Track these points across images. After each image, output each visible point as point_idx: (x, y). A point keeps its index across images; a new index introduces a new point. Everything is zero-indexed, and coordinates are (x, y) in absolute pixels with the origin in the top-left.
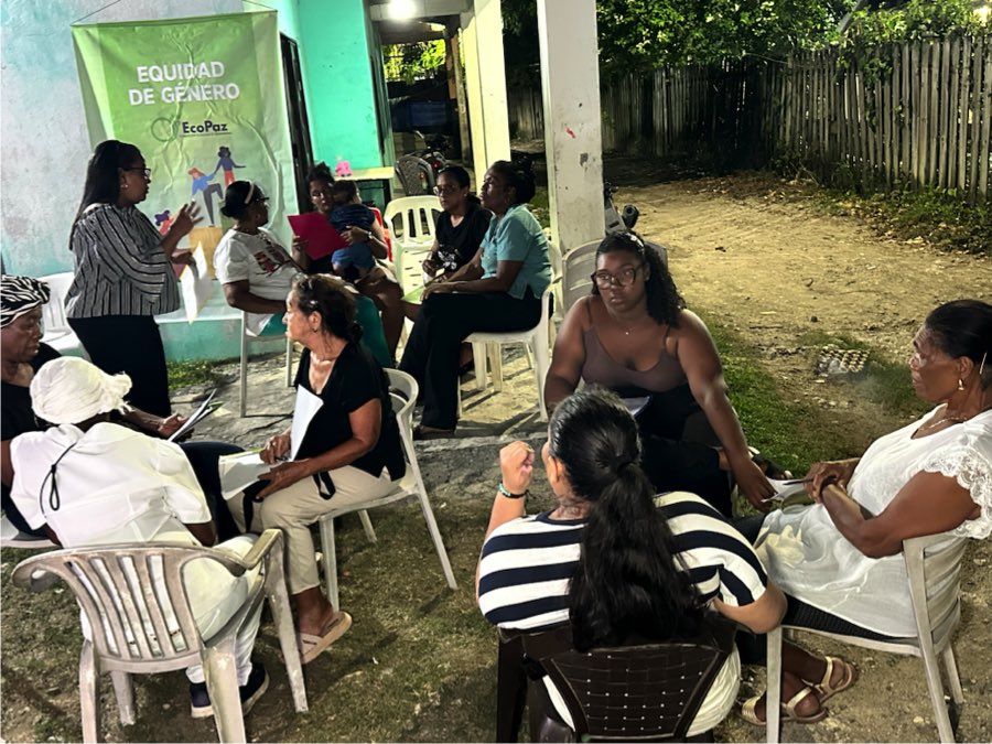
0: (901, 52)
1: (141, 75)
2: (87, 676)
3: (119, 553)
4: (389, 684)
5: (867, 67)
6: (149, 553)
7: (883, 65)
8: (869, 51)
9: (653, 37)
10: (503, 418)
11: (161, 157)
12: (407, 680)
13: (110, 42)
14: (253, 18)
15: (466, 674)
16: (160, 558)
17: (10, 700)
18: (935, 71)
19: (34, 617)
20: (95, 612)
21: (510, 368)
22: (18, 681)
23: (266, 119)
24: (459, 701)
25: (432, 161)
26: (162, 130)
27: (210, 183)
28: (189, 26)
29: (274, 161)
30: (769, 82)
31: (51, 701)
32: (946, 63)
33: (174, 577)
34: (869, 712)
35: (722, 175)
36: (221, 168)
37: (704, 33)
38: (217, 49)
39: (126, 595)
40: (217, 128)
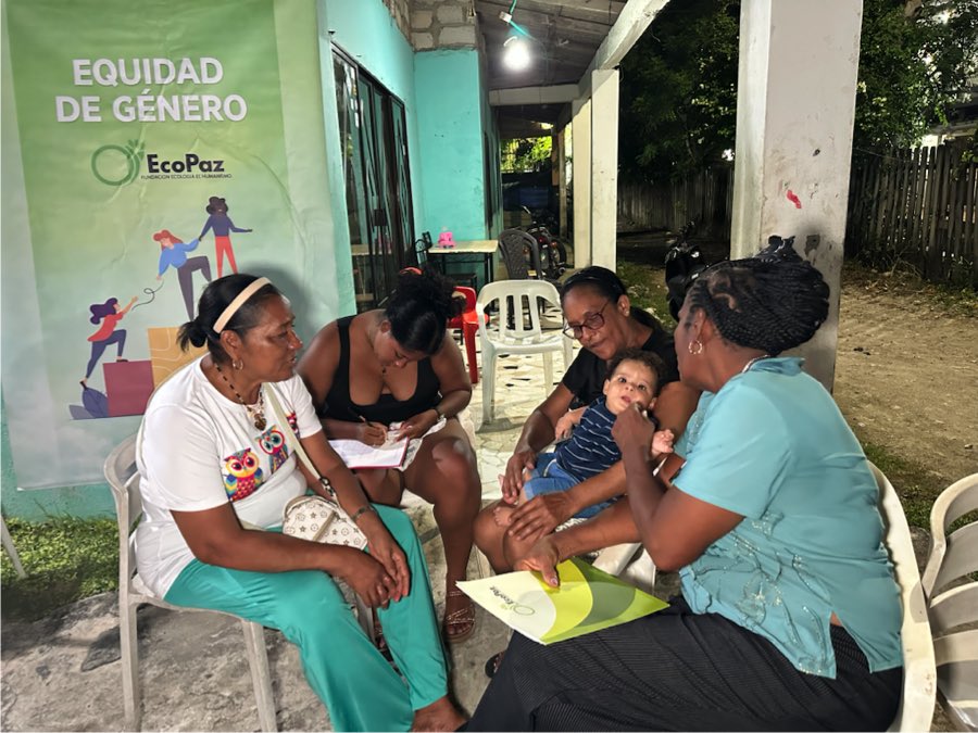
25: (537, 235)
27: (190, 255)
36: (211, 231)
40: (206, 167)
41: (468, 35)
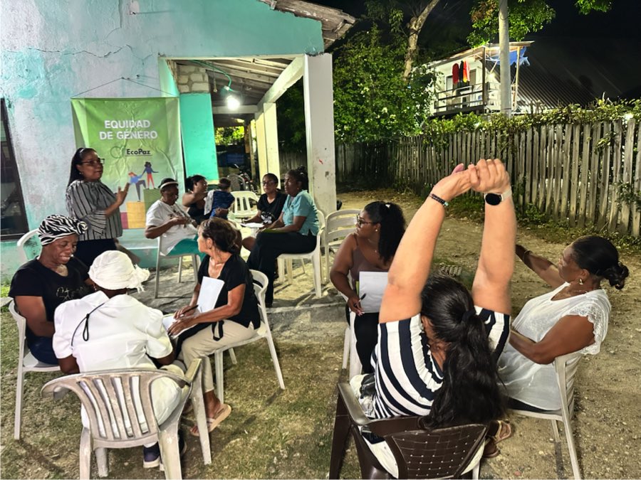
0: (453, 137)
1: (106, 124)
2: (85, 452)
3: (112, 375)
4: (256, 446)
5: (438, 143)
6: (131, 375)
7: (445, 143)
8: (438, 137)
9: (342, 128)
10: (296, 297)
11: (114, 166)
12: (267, 443)
13: (91, 108)
14: (166, 100)
15: (299, 438)
16: (138, 378)
17: (28, 463)
18: (469, 145)
19: (43, 411)
20: (93, 412)
21: (295, 272)
22: (33, 452)
23: (170, 149)
24: (298, 454)
25: (243, 177)
26: (116, 152)
27: (139, 180)
28: (133, 102)
29: (174, 170)
30: (391, 150)
31: (54, 463)
32: (474, 142)
33: (145, 389)
34: (515, 449)
35: (372, 190)
36: (146, 172)
37: (365, 127)
38: (147, 113)
39: (114, 401)
40: (144, 153)
41: (206, 87)
